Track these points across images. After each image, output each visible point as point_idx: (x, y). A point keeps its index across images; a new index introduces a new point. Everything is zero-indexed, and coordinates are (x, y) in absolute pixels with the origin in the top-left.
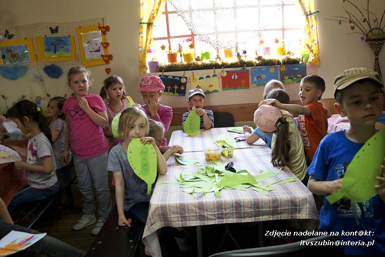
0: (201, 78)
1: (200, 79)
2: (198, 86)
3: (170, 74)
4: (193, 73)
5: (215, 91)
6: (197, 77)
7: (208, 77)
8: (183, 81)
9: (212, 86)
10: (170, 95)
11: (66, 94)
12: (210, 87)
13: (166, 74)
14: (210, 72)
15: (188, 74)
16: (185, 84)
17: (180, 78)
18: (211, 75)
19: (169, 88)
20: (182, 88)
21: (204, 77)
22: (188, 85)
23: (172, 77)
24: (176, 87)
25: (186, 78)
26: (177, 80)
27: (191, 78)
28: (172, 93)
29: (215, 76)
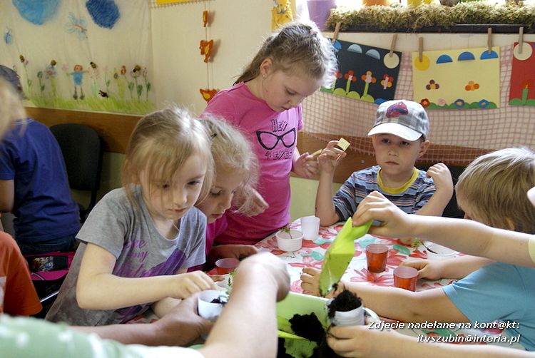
0: (444, 59)
1: (439, 62)
2: (432, 82)
3: (358, 39)
4: (421, 41)
5: (484, 105)
6: (433, 55)
7: (466, 57)
8: (390, 62)
9: (477, 86)
10: (350, 99)
11: (124, 67)
12: (468, 88)
13: (345, 37)
14: (476, 42)
15: (407, 42)
16: (394, 74)
17: (383, 52)
18: (477, 53)
19: (350, 78)
20: (386, 83)
21: (454, 55)
22: (403, 75)
23: (359, 49)
24: (368, 78)
25: (399, 54)
26: (372, 59)
27: (415, 56)
28: (354, 94)
29: (489, 55)
